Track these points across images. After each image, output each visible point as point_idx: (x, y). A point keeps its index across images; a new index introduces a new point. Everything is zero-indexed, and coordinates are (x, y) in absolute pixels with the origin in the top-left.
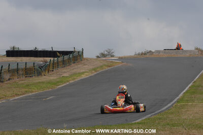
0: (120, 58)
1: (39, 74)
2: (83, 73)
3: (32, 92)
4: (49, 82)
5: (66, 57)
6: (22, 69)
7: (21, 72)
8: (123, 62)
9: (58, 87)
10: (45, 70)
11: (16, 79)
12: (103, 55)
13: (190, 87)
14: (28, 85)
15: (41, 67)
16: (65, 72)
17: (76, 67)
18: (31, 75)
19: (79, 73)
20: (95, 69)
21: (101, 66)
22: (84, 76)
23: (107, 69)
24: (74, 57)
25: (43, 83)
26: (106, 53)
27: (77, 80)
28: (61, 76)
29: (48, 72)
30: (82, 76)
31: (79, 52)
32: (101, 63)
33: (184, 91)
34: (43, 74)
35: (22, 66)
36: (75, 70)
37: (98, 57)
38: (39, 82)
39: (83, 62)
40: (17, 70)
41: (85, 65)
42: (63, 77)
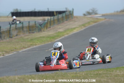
0: (103, 16)
1: (40, 30)
2: (74, 28)
3: (36, 45)
4: (48, 37)
5: (60, 16)
6: (26, 27)
7: (25, 29)
8: (105, 18)
10: (44, 27)
11: (22, 35)
12: (89, 13)
14: (32, 40)
15: (41, 25)
16: (60, 28)
17: (68, 23)
18: (33, 32)
19: (71, 29)
20: (84, 25)
22: (75, 31)
23: (94, 24)
24: (66, 16)
25: (44, 37)
26: (91, 11)
27: (70, 34)
28: (57, 31)
29: (47, 28)
31: (70, 12)
32: (88, 19)
34: (42, 30)
35: (26, 24)
36: (67, 27)
37: (85, 15)
38: (41, 37)
39: (74, 19)
40: (23, 28)
41: (75, 22)
42: (59, 32)
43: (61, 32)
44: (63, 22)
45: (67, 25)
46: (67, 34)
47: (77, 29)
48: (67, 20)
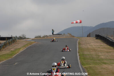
2: (20, 48)
5: (10, 41)
8: (35, 42)
9: (13, 57)
13: (79, 55)
16: (11, 48)
17: (15, 45)
19: (18, 49)
20: (24, 46)
21: (27, 44)
23: (30, 45)
26: (22, 36)
29: (4, 48)
30: (21, 50)
31: (15, 37)
32: (26, 42)
33: (78, 58)
36: (15, 47)
39: (17, 42)
41: (19, 44)
42: (12, 51)
43: (13, 51)
44: (12, 44)
45: (14, 46)
46: (18, 52)
47: (22, 49)
48: (13, 43)
